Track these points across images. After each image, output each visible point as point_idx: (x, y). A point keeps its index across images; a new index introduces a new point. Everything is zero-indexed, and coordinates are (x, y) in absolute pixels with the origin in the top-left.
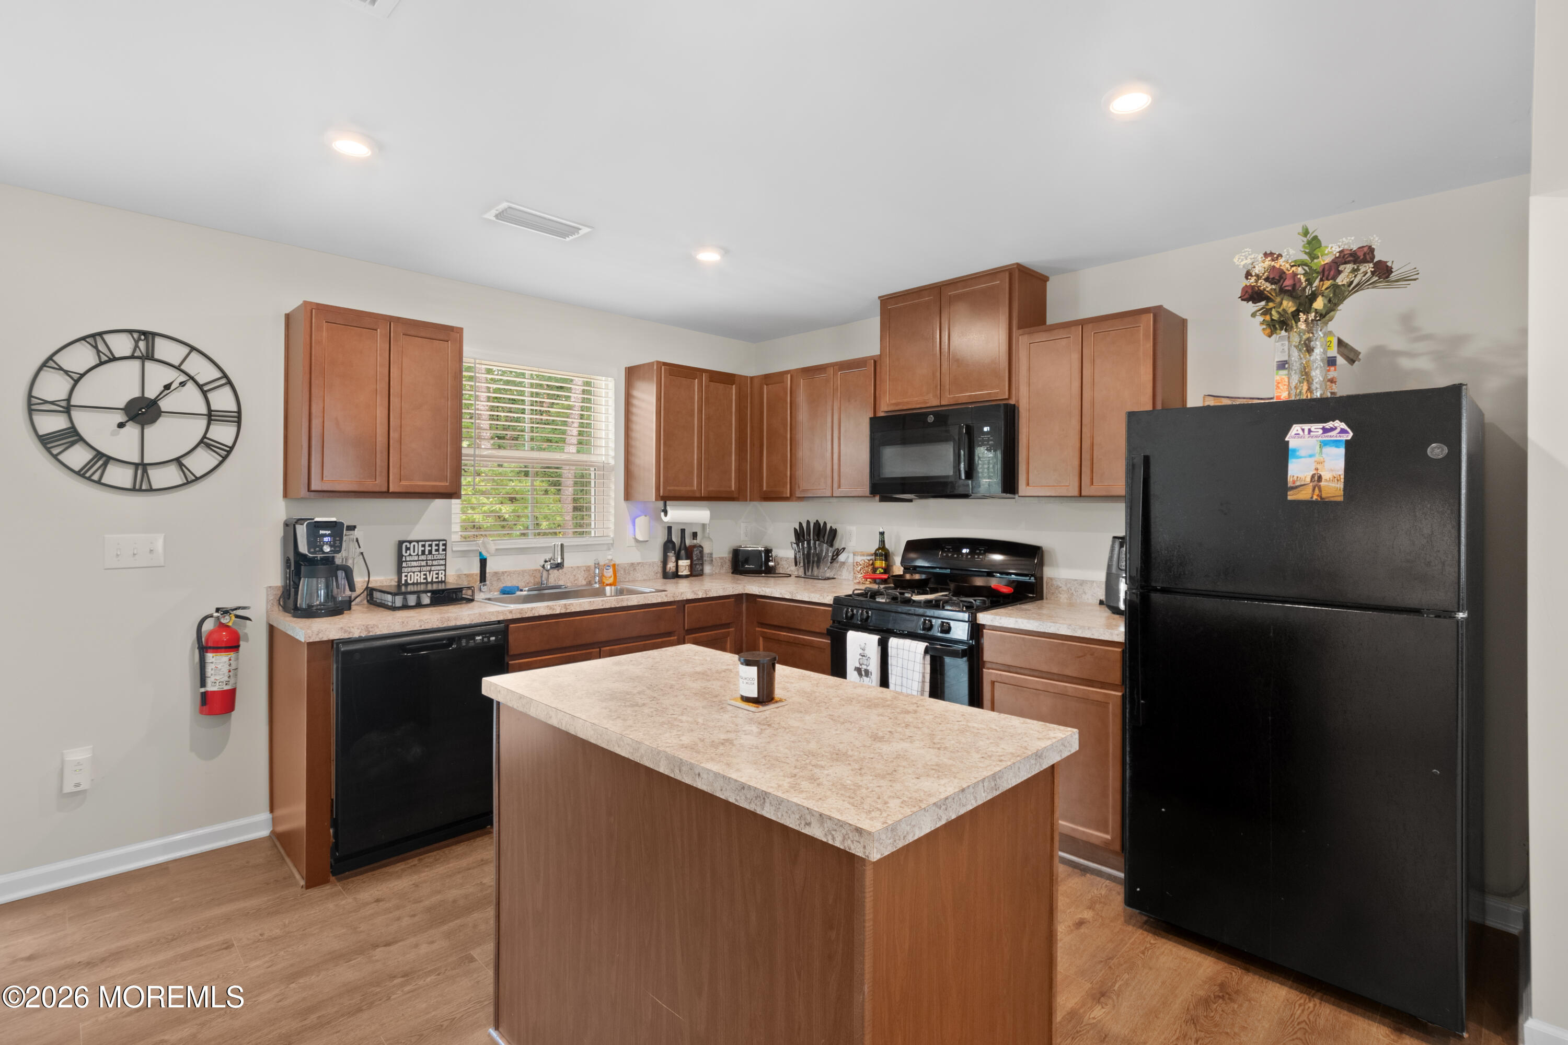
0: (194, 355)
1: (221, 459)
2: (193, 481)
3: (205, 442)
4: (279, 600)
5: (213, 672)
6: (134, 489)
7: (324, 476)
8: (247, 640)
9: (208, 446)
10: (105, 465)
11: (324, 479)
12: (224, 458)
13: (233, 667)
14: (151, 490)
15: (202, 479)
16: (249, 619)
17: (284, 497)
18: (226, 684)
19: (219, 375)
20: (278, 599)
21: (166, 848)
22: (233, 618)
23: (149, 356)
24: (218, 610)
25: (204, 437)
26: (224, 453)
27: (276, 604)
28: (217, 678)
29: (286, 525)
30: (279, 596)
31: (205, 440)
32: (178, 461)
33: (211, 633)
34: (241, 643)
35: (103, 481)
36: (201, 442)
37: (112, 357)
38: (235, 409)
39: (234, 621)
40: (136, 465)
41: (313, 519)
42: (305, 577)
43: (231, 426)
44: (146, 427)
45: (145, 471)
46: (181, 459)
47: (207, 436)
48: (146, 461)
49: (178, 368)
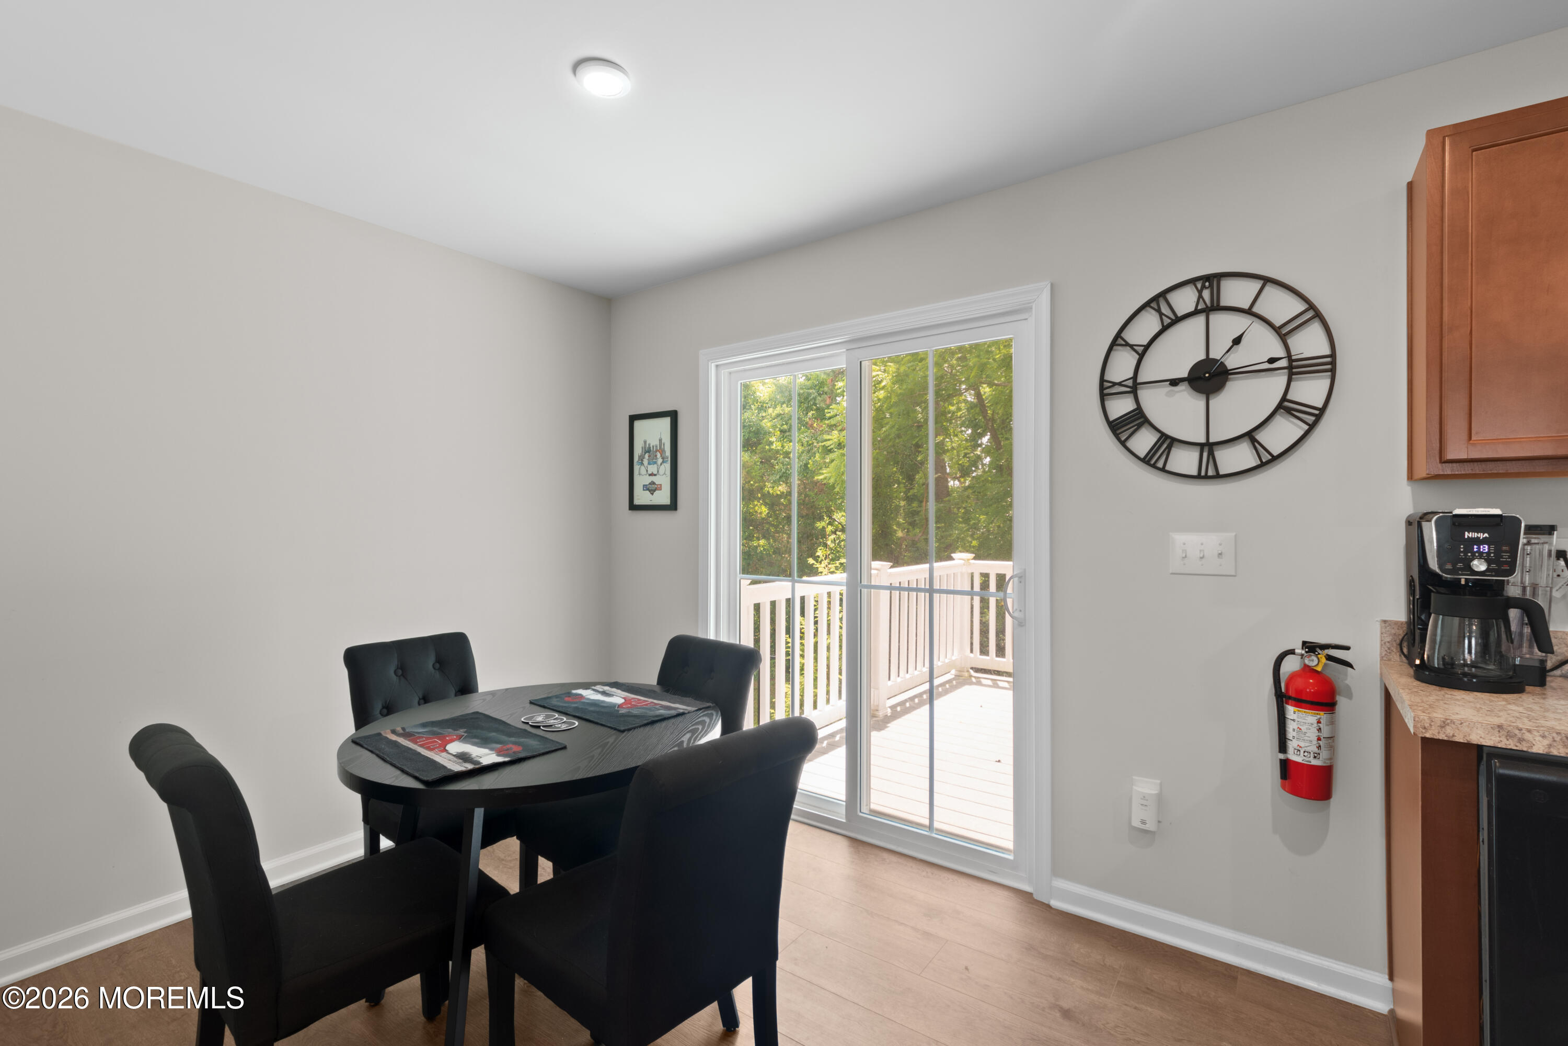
0: (1270, 290)
1: (1306, 427)
2: (1268, 462)
3: (1285, 407)
4: (1401, 645)
5: (1295, 734)
6: (1199, 477)
7: (1473, 432)
8: (1350, 696)
9: (1289, 411)
10: (1169, 448)
11: (1474, 438)
12: (1312, 427)
13: (1326, 732)
14: (1218, 476)
15: (1281, 458)
16: (1349, 665)
17: (1408, 479)
18: (1315, 757)
19: (1300, 307)
20: (1398, 641)
21: (1238, 948)
22: (1324, 660)
23: (1216, 307)
24: (1305, 644)
25: (1284, 399)
26: (1311, 419)
27: (1395, 649)
28: (1302, 744)
29: (1409, 523)
30: (1401, 637)
31: (1286, 404)
32: (1250, 436)
33: (1293, 677)
34: (1338, 698)
35: (1167, 468)
36: (1280, 406)
37: (1173, 318)
38: (1327, 351)
39: (1325, 665)
40: (1201, 446)
41: (1451, 513)
42: (1438, 614)
43: (1322, 378)
44: (1211, 397)
45: (1211, 454)
46: (1253, 434)
47: (1289, 397)
48: (1211, 440)
49: (1249, 312)
